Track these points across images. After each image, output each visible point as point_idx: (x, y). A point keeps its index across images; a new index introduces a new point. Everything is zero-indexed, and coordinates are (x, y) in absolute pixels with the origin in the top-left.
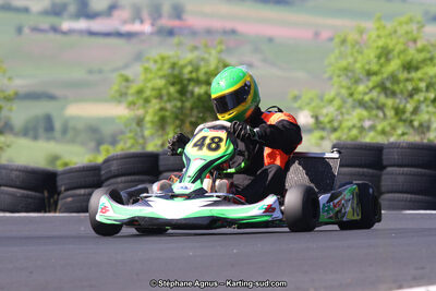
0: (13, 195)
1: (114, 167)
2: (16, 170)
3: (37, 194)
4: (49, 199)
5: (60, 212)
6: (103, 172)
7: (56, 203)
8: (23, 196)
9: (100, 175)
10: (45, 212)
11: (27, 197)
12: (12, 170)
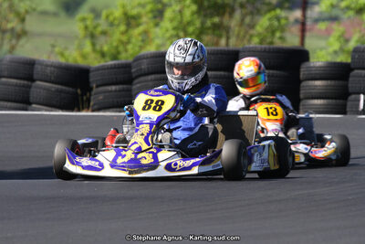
0: (48, 89)
1: (144, 65)
2: (51, 66)
3: (71, 89)
4: (82, 95)
5: (93, 111)
6: (133, 70)
7: (89, 101)
8: (57, 91)
9: (130, 73)
10: (79, 110)
11: (61, 91)
12: (47, 66)
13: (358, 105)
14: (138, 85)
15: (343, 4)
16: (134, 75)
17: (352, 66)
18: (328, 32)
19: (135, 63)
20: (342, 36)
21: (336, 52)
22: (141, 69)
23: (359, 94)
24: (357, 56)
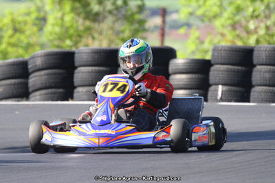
13: (217, 94)
14: (33, 79)
15: (200, 12)
16: (30, 71)
17: (212, 62)
18: (186, 36)
19: (31, 60)
20: (198, 38)
21: (193, 52)
22: (36, 66)
23: (218, 84)
24: (216, 54)
